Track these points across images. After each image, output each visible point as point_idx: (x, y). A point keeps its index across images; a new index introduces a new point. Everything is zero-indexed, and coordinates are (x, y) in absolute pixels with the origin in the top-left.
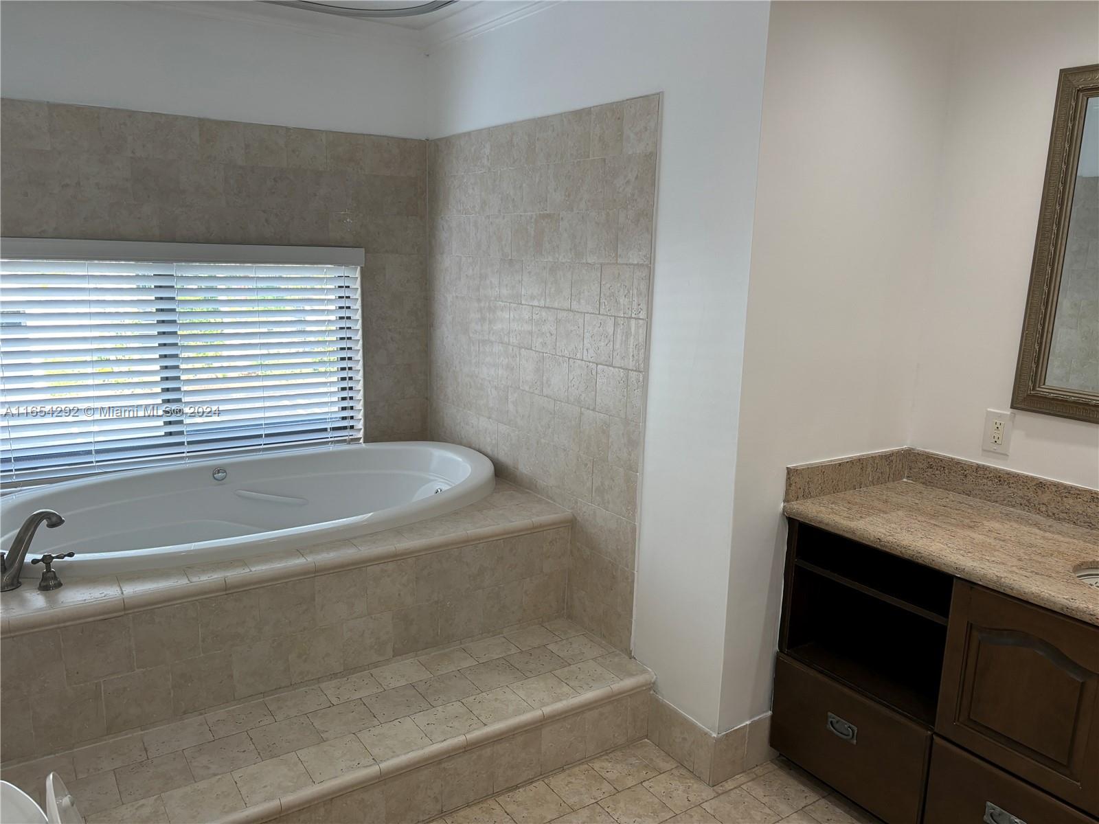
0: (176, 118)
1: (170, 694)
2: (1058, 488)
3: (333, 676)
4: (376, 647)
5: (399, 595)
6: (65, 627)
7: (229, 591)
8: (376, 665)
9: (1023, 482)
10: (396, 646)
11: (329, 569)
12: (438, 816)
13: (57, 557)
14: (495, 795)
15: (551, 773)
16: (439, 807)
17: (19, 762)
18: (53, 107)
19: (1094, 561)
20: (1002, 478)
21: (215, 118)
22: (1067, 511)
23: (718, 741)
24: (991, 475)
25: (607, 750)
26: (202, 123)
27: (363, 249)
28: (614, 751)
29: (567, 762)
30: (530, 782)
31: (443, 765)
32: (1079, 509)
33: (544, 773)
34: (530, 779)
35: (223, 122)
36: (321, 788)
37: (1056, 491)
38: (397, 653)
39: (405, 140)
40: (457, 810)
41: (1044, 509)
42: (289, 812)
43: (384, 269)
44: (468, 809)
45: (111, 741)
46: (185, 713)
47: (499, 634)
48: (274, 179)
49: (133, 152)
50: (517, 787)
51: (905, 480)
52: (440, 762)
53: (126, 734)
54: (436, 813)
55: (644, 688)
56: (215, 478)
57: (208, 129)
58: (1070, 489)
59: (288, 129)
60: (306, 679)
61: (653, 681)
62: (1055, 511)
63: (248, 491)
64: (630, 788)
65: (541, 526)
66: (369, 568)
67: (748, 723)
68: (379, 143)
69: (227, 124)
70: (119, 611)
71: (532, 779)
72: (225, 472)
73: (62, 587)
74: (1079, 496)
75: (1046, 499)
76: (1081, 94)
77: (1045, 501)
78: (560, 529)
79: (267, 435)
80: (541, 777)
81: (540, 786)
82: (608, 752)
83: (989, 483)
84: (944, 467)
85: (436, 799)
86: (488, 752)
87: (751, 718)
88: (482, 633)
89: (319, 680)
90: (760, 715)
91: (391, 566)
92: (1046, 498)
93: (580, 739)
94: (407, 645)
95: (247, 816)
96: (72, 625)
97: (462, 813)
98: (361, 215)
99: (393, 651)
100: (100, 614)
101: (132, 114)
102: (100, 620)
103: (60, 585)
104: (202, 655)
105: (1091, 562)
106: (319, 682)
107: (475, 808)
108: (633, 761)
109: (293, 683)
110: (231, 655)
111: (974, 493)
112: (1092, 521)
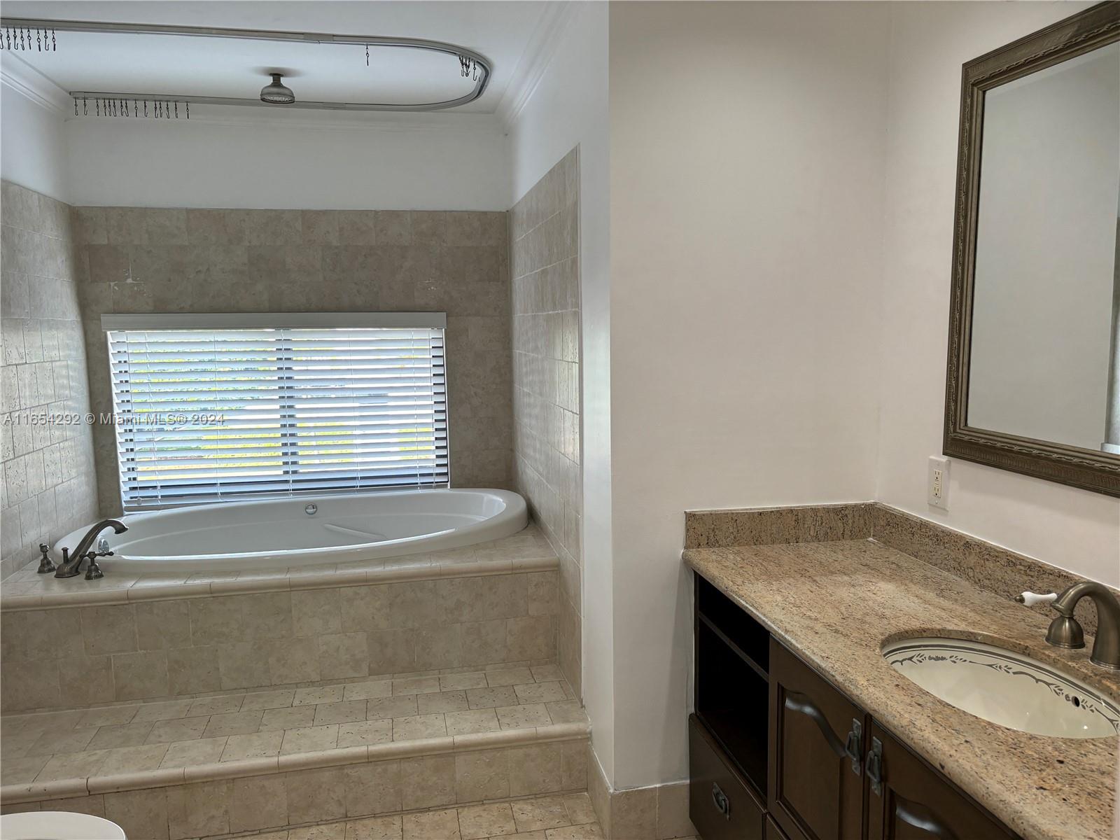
0: (283, 211)
1: (166, 675)
2: (980, 548)
3: (311, 684)
4: (351, 663)
5: (373, 618)
6: (84, 607)
7: (214, 594)
8: (353, 680)
9: (954, 542)
10: (372, 665)
11: (304, 586)
12: (341, 820)
13: (99, 555)
14: (402, 812)
15: (468, 804)
16: (343, 811)
17: (50, 711)
18: (189, 211)
19: (944, 630)
20: (941, 538)
21: (314, 209)
22: (989, 577)
23: (613, 796)
24: (931, 533)
25: (534, 795)
26: (304, 213)
27: (445, 313)
28: (545, 797)
29: (487, 796)
30: (444, 807)
31: (346, 771)
32: (999, 574)
33: (460, 802)
34: (443, 805)
35: (320, 211)
36: (221, 766)
37: (980, 552)
38: (372, 672)
39: (485, 213)
40: (361, 818)
41: (971, 574)
42: (194, 781)
43: (467, 330)
44: (373, 819)
45: (118, 707)
46: (179, 694)
47: (482, 670)
48: (365, 255)
49: (250, 242)
50: (428, 810)
51: (870, 539)
52: (342, 767)
53: (132, 704)
54: (341, 816)
55: (579, 737)
56: (307, 512)
57: (309, 218)
58: (989, 550)
59: (376, 212)
60: (285, 682)
61: (588, 730)
62: (981, 577)
63: (333, 525)
64: (530, 832)
65: (521, 567)
66: (341, 589)
67: (658, 786)
68: (459, 218)
69: (325, 212)
70: (123, 599)
71: (446, 805)
72: (316, 508)
73: (103, 578)
74: (998, 559)
75: (972, 562)
76: (976, 89)
77: (972, 565)
78: (546, 573)
79: (362, 478)
80: (456, 806)
81: (451, 813)
82: (537, 796)
83: (930, 542)
84: (898, 525)
85: (340, 803)
86: (394, 767)
87: (662, 782)
88: (463, 667)
89: (297, 685)
90: (675, 780)
91: (363, 590)
92: (972, 560)
93: (501, 776)
94: (383, 666)
95: (154, 776)
96: (89, 607)
97: (366, 822)
98: (444, 283)
99: (369, 670)
100: (112, 600)
101: (248, 212)
102: (111, 605)
103: (101, 576)
104: (193, 646)
105: (939, 630)
106: (297, 687)
107: (379, 820)
108: (557, 809)
109: (273, 684)
110: (217, 650)
111: (920, 554)
112: (1010, 590)
